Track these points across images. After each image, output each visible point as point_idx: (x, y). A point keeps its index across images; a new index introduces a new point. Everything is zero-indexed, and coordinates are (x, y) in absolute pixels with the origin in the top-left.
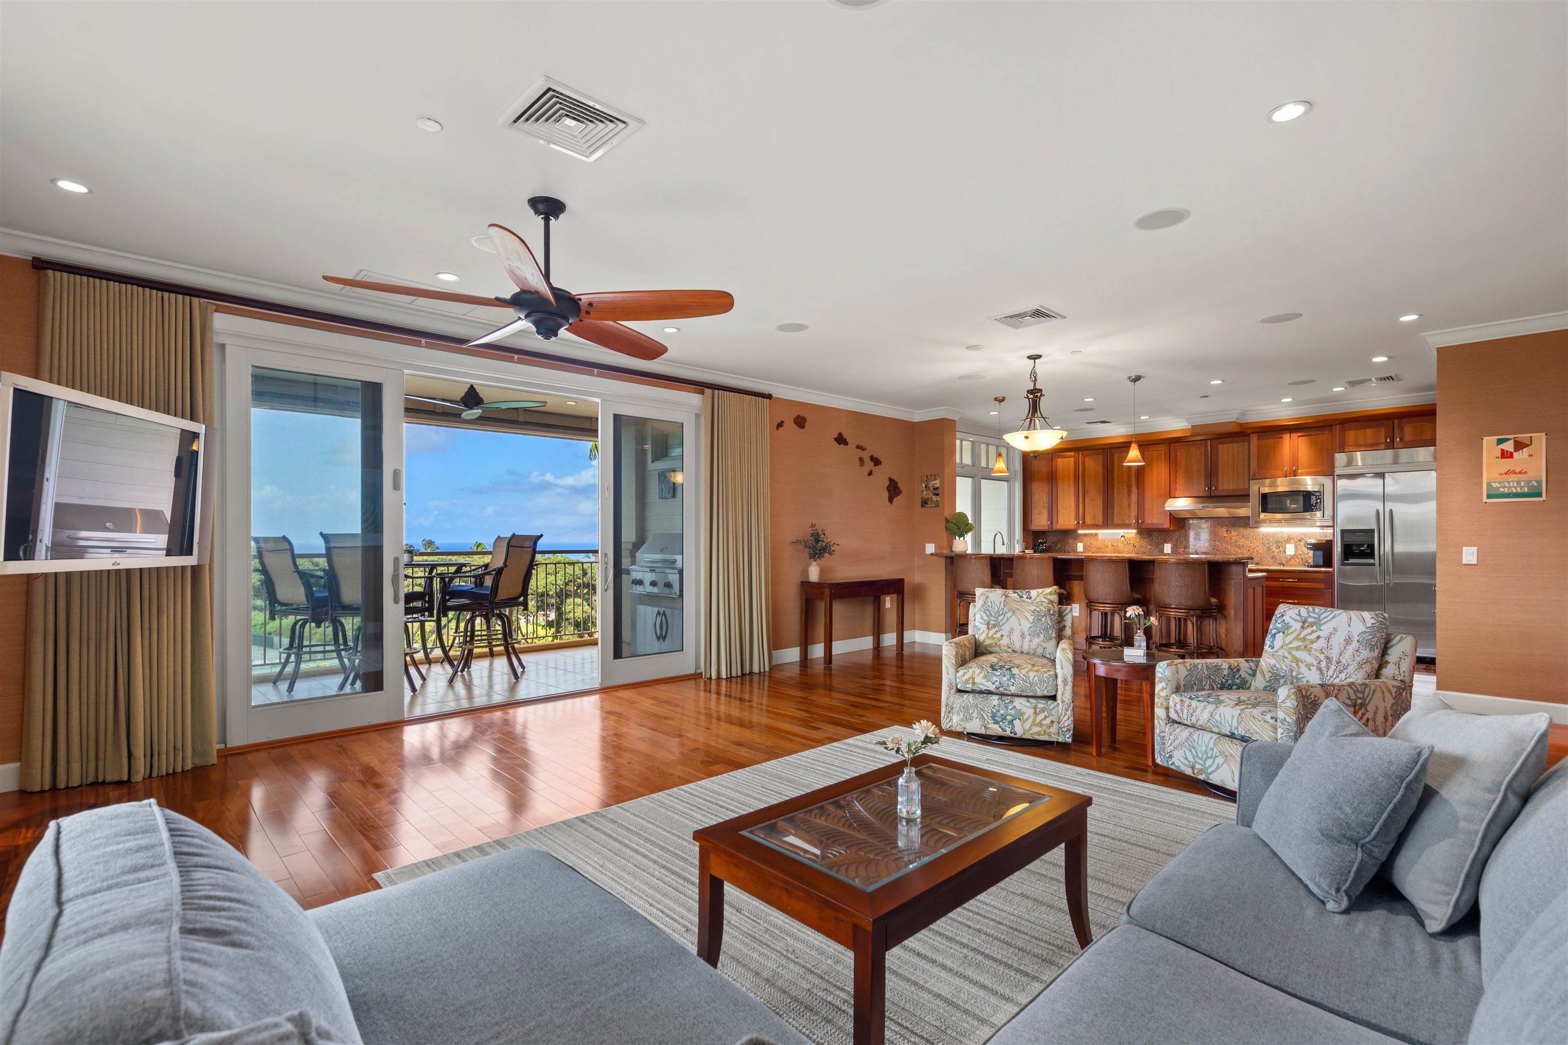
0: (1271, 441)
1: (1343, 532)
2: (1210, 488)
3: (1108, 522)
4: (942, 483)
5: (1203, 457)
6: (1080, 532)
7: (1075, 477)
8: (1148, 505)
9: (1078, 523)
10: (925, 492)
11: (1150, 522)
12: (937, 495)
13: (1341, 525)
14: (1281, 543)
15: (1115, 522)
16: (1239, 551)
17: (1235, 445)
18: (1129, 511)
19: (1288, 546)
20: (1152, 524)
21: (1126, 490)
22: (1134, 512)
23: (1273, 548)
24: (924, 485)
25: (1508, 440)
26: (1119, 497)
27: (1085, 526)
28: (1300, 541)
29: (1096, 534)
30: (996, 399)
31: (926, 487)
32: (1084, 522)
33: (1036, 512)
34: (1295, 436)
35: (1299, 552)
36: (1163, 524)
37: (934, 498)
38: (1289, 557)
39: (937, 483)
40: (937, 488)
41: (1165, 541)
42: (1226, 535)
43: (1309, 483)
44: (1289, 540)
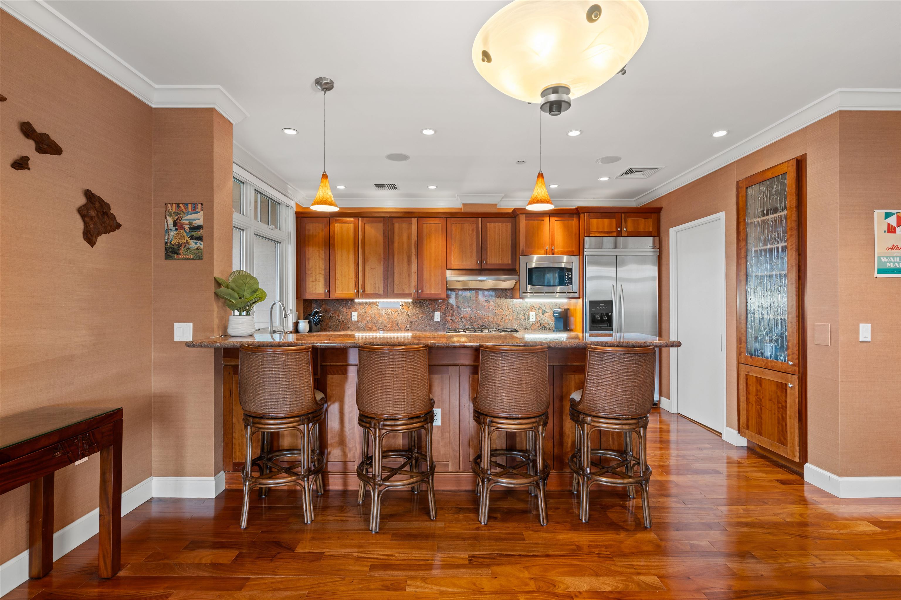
0: (535, 222)
1: (591, 302)
2: (481, 262)
3: (388, 293)
4: (209, 218)
5: (475, 233)
6: (356, 301)
7: (355, 243)
8: (426, 275)
9: (358, 291)
10: (172, 234)
11: (428, 292)
12: (200, 238)
13: (590, 296)
14: (525, 312)
15: (396, 291)
16: (495, 318)
17: (500, 224)
18: (409, 280)
19: (531, 313)
20: (431, 294)
21: (406, 260)
22: (413, 283)
23: (520, 315)
24: (170, 221)
25: (893, 214)
26: (399, 266)
27: (365, 295)
28: (539, 309)
29: (375, 304)
30: (318, 82)
31: (175, 224)
32: (364, 291)
33: (311, 279)
34: (553, 219)
35: (539, 319)
36: (440, 294)
37: (193, 245)
38: (531, 323)
39: (198, 219)
40: (199, 227)
41: (435, 310)
42: (485, 305)
43: (564, 261)
44: (531, 309)
